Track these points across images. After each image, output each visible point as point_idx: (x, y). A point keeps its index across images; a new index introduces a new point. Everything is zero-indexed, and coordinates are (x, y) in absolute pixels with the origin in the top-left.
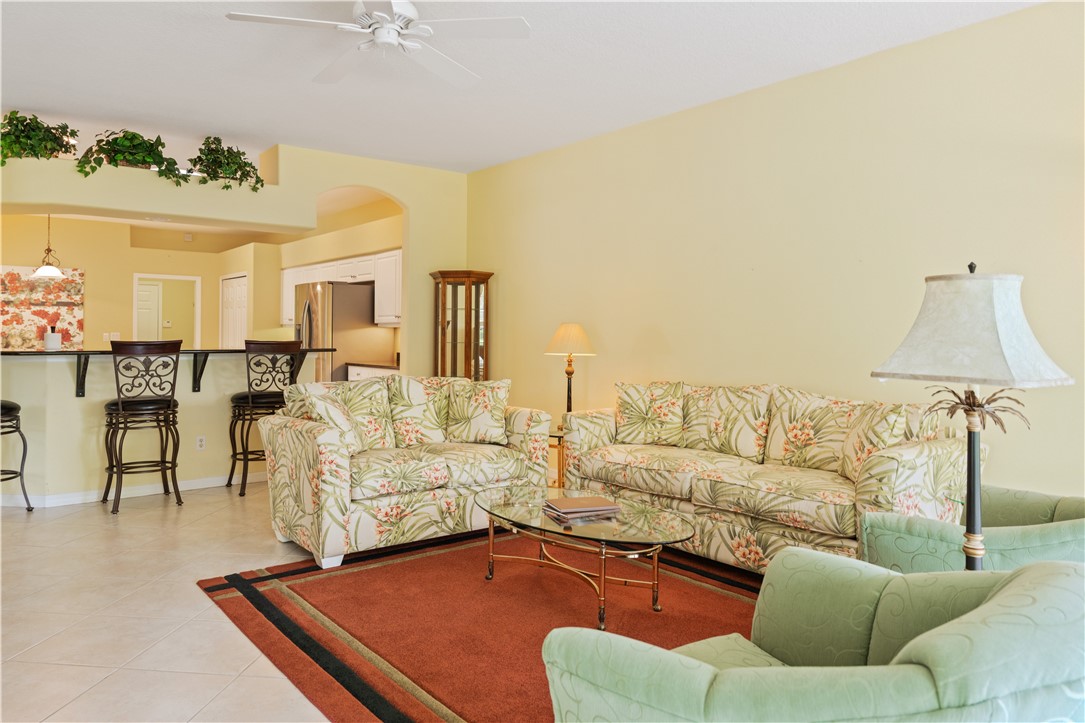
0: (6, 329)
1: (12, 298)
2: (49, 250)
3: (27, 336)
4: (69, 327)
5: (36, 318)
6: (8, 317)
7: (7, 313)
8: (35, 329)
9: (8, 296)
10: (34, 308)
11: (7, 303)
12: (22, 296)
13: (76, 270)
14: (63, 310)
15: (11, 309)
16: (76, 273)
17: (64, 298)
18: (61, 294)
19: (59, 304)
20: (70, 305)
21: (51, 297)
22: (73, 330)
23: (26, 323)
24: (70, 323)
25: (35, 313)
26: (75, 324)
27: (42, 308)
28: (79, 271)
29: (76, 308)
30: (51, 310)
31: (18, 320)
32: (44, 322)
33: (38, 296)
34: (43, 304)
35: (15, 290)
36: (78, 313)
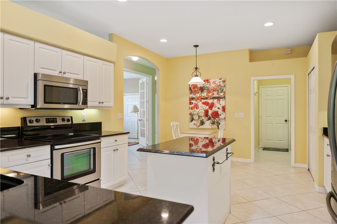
0: (192, 111)
1: (194, 96)
2: (196, 68)
3: (200, 115)
4: (218, 110)
5: (204, 106)
6: (192, 105)
7: (192, 103)
8: (203, 111)
9: (192, 96)
10: (203, 101)
11: (192, 99)
12: (198, 95)
13: (221, 79)
14: (215, 101)
15: (194, 102)
16: (221, 81)
17: (216, 95)
18: (214, 93)
19: (214, 98)
20: (218, 98)
21: (210, 94)
22: (220, 112)
23: (200, 108)
24: (218, 108)
25: (204, 103)
26: (221, 108)
27: (206, 100)
28: (223, 80)
29: (221, 100)
30: (210, 101)
31: (196, 107)
32: (207, 108)
33: (204, 94)
34: (207, 98)
35: (196, 92)
36: (222, 102)
